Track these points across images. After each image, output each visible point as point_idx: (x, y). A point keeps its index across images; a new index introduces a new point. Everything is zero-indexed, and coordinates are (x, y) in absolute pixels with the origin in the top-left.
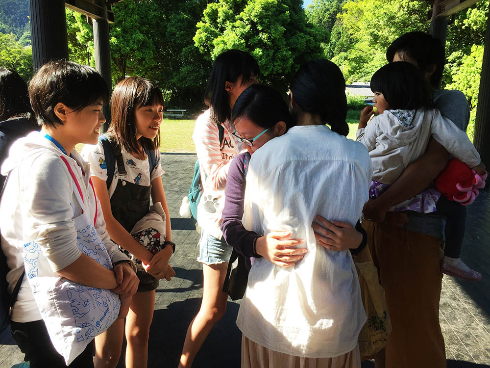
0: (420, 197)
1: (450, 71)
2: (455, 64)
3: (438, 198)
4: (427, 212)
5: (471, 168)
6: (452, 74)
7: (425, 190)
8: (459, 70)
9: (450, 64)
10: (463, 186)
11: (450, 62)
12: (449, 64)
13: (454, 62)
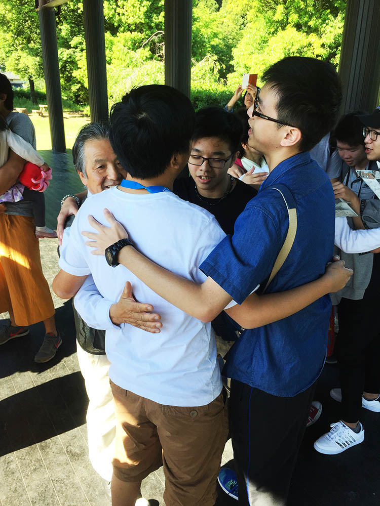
0: (10, 192)
1: (74, 57)
2: (78, 50)
3: (23, 190)
4: (16, 201)
5: (40, 167)
6: (76, 60)
7: (13, 187)
8: (82, 56)
9: (74, 49)
10: (35, 179)
11: (73, 48)
12: (72, 49)
13: (76, 47)
